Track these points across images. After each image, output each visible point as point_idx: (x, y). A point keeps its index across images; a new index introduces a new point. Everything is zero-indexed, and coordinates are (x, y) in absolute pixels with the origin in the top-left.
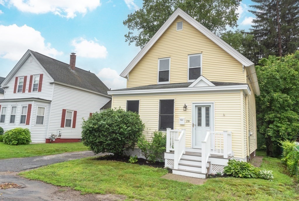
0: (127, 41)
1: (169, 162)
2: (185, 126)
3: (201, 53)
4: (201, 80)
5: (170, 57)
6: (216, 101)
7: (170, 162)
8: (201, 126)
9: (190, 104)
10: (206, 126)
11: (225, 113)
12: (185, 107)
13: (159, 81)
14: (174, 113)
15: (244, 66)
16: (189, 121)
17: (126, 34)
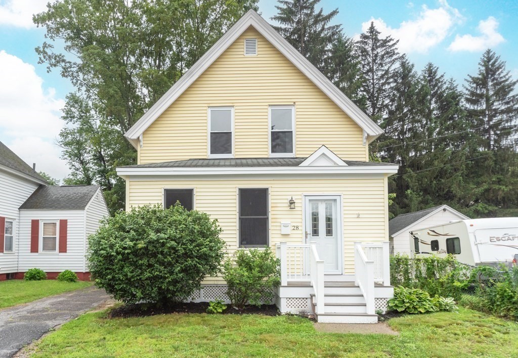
0: (43, 62)
1: (288, 302)
2: (291, 236)
3: (294, 105)
4: (323, 154)
5: (233, 106)
6: (344, 193)
7: (292, 302)
8: (318, 236)
9: (300, 197)
10: (327, 236)
11: (360, 212)
12: (292, 203)
13: (212, 153)
14: (270, 214)
15: (368, 134)
16: (297, 227)
17: (39, 47)
